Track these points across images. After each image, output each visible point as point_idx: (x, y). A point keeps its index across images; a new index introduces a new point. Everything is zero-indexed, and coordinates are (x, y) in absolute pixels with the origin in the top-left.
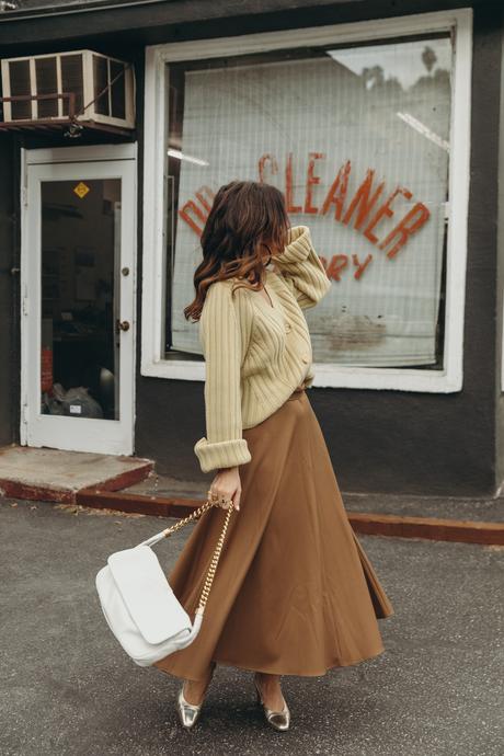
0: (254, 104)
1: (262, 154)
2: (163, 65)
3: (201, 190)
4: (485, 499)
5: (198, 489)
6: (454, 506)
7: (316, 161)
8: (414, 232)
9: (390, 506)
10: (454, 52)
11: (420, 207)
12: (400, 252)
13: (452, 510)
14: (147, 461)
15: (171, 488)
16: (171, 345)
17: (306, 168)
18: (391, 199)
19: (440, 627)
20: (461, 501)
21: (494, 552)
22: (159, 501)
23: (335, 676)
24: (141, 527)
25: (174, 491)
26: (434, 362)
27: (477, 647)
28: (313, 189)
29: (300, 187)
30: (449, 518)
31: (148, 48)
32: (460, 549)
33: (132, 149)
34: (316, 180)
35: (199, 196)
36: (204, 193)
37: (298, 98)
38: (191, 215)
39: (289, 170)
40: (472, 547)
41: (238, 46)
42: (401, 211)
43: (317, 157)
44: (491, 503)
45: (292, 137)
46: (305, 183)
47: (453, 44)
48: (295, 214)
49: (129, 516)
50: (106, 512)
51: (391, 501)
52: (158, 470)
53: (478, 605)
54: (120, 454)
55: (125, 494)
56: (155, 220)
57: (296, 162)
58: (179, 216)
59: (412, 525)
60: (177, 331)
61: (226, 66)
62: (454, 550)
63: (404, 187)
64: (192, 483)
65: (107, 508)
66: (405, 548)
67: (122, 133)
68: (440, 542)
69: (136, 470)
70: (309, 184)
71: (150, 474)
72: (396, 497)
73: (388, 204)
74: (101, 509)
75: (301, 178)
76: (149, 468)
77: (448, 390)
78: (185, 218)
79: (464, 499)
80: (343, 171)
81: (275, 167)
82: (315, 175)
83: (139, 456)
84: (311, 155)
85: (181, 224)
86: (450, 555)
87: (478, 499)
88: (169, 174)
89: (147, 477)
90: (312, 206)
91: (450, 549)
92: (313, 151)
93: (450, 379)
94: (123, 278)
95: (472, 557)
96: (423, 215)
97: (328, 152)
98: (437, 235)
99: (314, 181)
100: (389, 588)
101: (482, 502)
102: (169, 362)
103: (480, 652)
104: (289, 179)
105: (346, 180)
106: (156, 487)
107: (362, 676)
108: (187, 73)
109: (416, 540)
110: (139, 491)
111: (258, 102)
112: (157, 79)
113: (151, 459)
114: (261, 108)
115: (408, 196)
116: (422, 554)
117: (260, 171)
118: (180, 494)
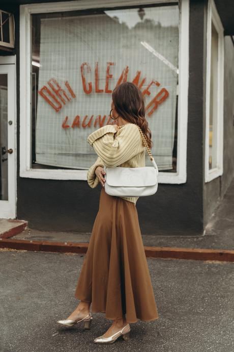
0: (77, 36)
1: (82, 62)
2: (29, 15)
3: (50, 81)
4: (198, 236)
5: (51, 236)
6: (183, 240)
7: (111, 66)
8: (161, 103)
9: (152, 241)
10: (180, 13)
11: (164, 90)
12: (154, 113)
13: (183, 242)
14: (23, 222)
15: (38, 235)
16: (35, 161)
17: (105, 69)
18: (149, 86)
19: (191, 305)
20: (186, 238)
21: (209, 264)
22: (35, 243)
23: (145, 334)
24: (26, 257)
25: (40, 237)
26: (172, 168)
27: (212, 315)
28: (110, 81)
29: (102, 79)
30: (183, 247)
31: (21, 6)
32: (192, 263)
33: (13, 59)
34: (111, 76)
35: (49, 84)
36: (52, 82)
37: (100, 34)
38: (45, 93)
39: (97, 71)
40: (198, 261)
41: (70, 6)
42: (154, 92)
43: (111, 64)
44: (202, 238)
45: (98, 55)
46: (105, 78)
47: (180, 8)
48: (100, 93)
49: (18, 251)
50: (6, 250)
51: (152, 239)
52: (29, 226)
53: (207, 292)
54: (9, 218)
55: (14, 240)
56: (26, 96)
57: (100, 66)
58: (39, 94)
59: (167, 252)
60: (39, 154)
61: (63, 17)
62: (189, 264)
63: (156, 80)
64: (48, 232)
65: (6, 247)
66: (165, 264)
67: (8, 50)
68: (181, 260)
69: (19, 227)
70: (107, 78)
71: (26, 228)
72: (154, 237)
73: (148, 88)
74: (3, 248)
75: (103, 75)
76: (25, 225)
77: (179, 182)
78: (42, 94)
79: (188, 236)
80: (125, 72)
81: (89, 69)
82: (110, 74)
83: (19, 219)
84: (107, 63)
85: (40, 98)
86: (188, 266)
87: (195, 237)
88: (33, 72)
89: (24, 230)
90: (109, 89)
91: (187, 263)
92: (109, 61)
93: (180, 177)
94: (9, 126)
95: (198, 267)
96: (165, 95)
97: (116, 62)
98: (172, 104)
99: (109, 77)
100: (161, 285)
101: (197, 238)
102: (35, 170)
103: (214, 317)
104: (97, 75)
105: (126, 76)
106: (29, 235)
107: (159, 333)
108: (42, 20)
109: (169, 259)
110: (21, 238)
111: (79, 35)
112: (26, 22)
113: (26, 220)
114: (81, 38)
115: (158, 84)
116: (174, 267)
117: (82, 71)
118: (43, 238)
